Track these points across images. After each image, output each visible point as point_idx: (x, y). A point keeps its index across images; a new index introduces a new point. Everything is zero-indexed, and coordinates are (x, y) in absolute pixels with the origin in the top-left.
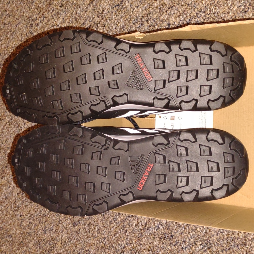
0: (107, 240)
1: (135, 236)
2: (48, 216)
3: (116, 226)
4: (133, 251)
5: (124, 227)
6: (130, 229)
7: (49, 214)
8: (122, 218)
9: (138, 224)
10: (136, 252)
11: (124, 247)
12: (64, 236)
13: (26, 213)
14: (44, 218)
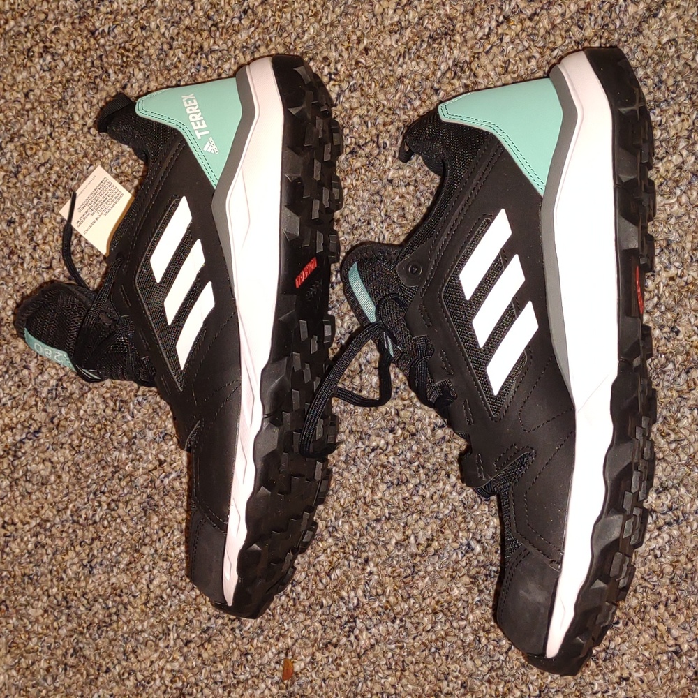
0: (303, 589)
1: (395, 574)
2: (106, 523)
3: (334, 548)
4: (385, 617)
5: (360, 548)
6: (379, 556)
7: (105, 518)
8: (356, 524)
9: (405, 540)
10: (395, 618)
11: (358, 604)
12: (156, 582)
13: (25, 516)
14: (88, 531)
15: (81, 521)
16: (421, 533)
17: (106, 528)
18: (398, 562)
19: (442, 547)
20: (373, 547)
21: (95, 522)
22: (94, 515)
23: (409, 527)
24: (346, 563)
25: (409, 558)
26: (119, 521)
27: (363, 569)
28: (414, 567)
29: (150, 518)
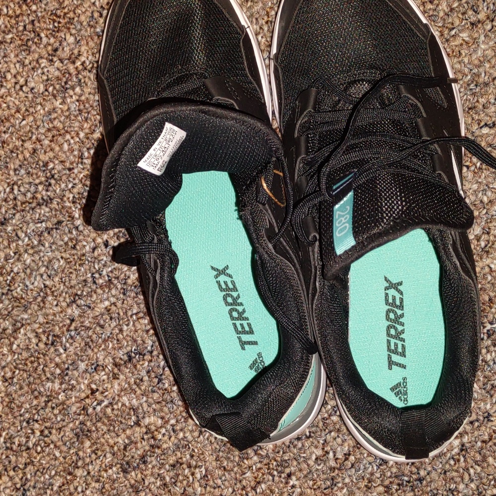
15: (15, 447)
16: (339, 449)
17: (39, 453)
18: (318, 475)
19: (358, 461)
20: (295, 463)
21: (28, 448)
22: (27, 442)
23: (328, 444)
24: (271, 478)
25: (329, 472)
26: (52, 446)
27: (287, 483)
28: (332, 479)
29: (82, 443)
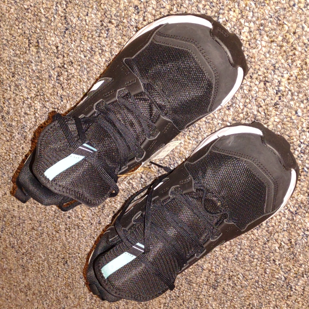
15: (174, 298)
16: (284, 239)
17: (183, 296)
18: (285, 255)
19: (296, 240)
20: (272, 254)
21: (179, 297)
22: (176, 294)
23: (277, 239)
24: (267, 265)
25: (288, 250)
26: (185, 292)
27: (276, 264)
28: (293, 253)
29: (192, 286)
